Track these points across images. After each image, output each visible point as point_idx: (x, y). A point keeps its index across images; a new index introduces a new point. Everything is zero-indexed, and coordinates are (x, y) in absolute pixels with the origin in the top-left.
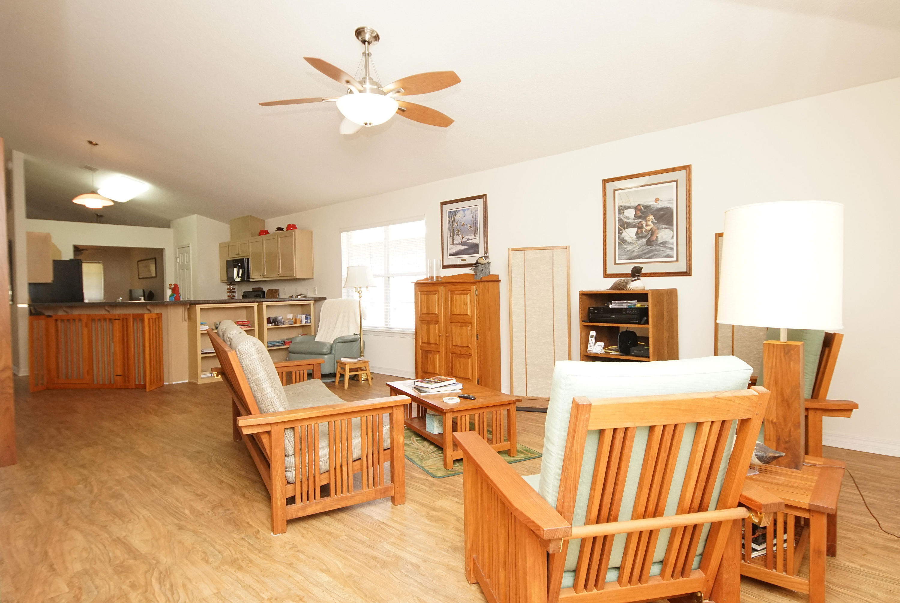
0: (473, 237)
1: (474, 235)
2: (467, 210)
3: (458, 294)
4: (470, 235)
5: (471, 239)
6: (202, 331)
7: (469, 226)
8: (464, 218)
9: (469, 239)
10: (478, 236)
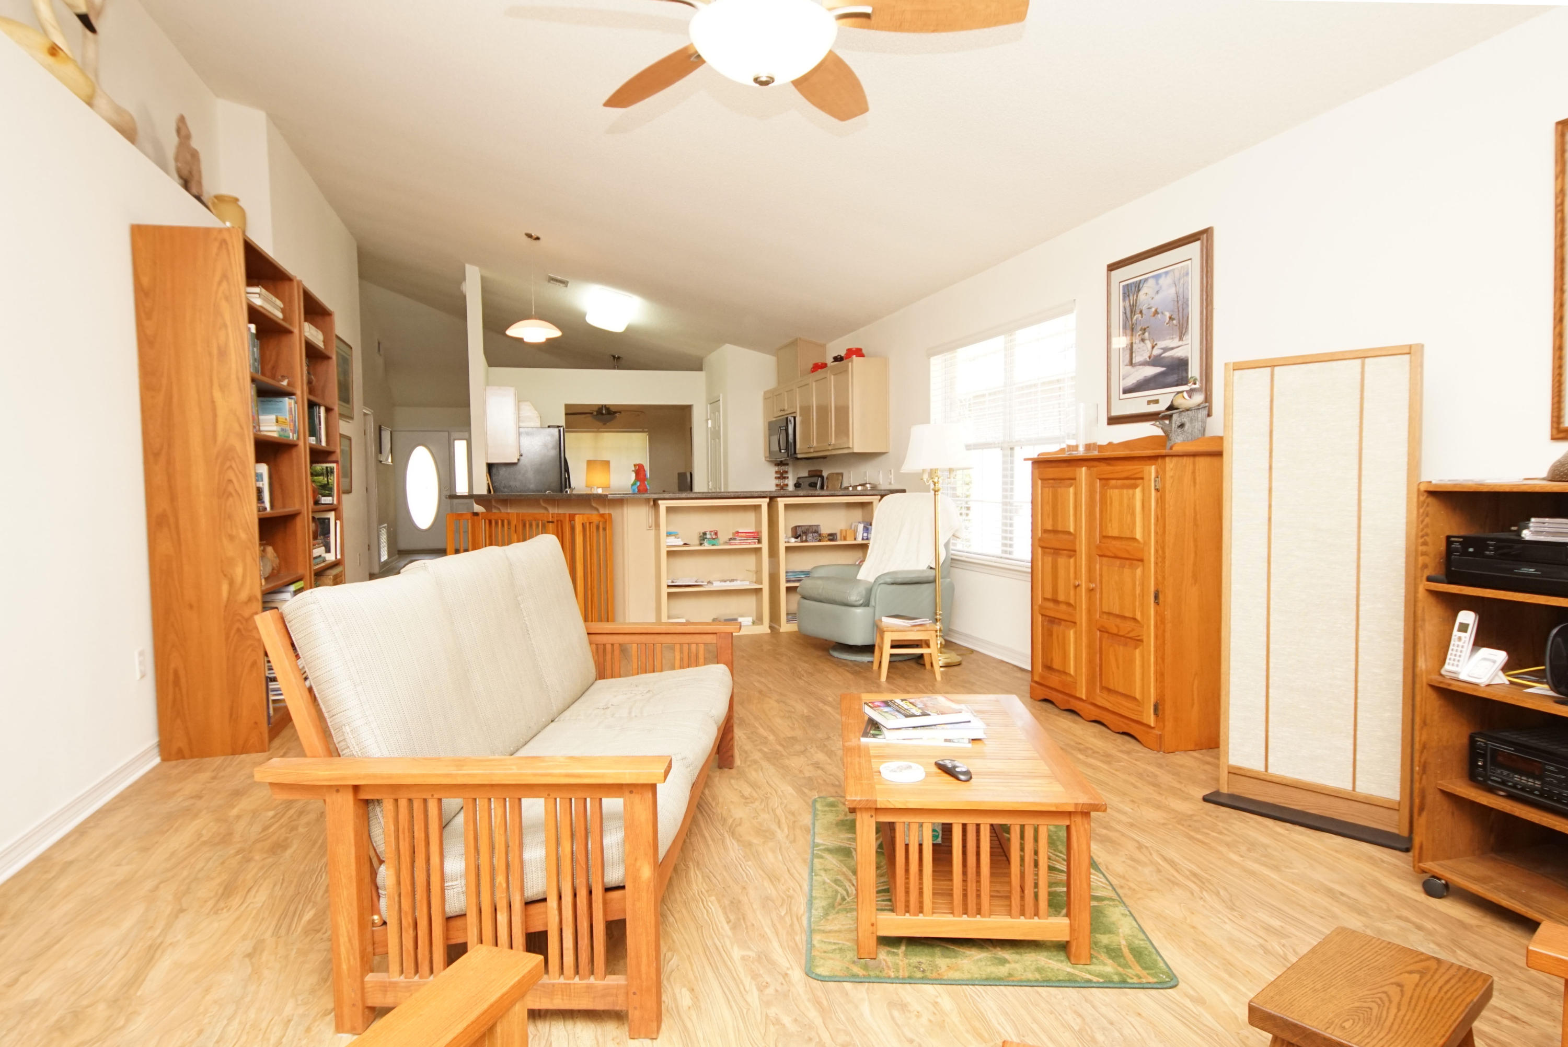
0: (1175, 342)
1: (1178, 339)
2: (1164, 275)
3: (1116, 487)
4: (1170, 339)
5: (1172, 349)
6: (668, 546)
7: (1168, 314)
8: (1158, 297)
9: (1166, 350)
10: (1188, 338)
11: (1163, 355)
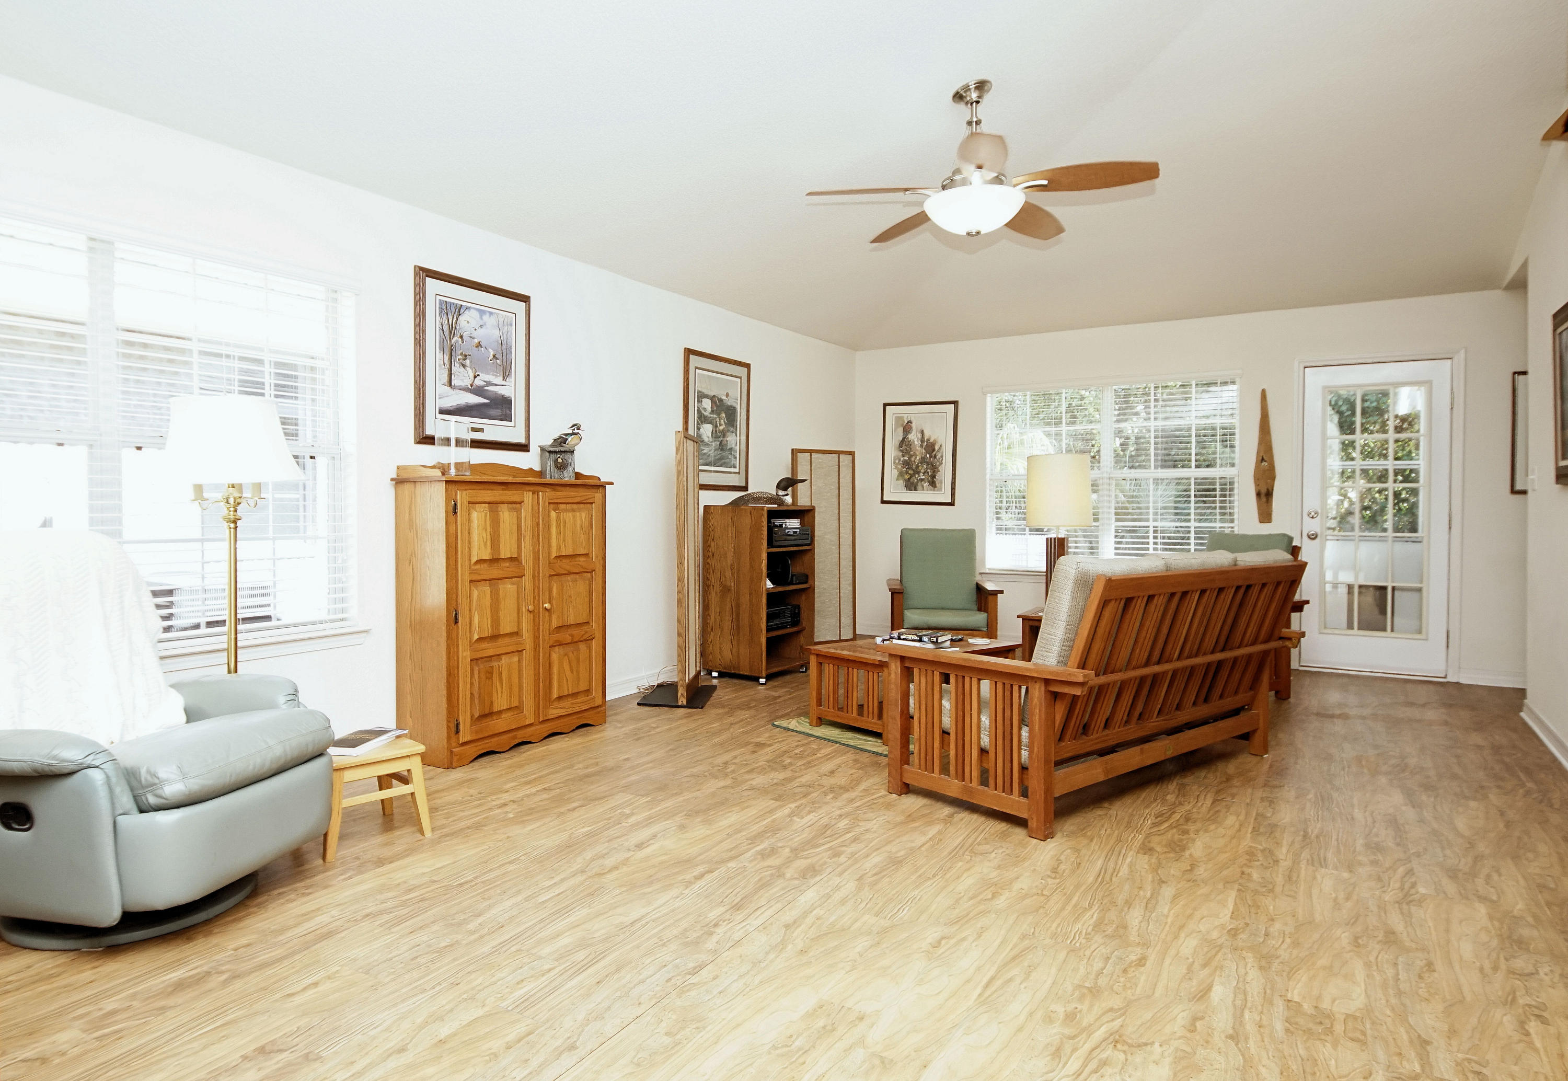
0: (499, 380)
1: (502, 378)
2: (488, 314)
3: (566, 511)
4: (493, 375)
5: (496, 385)
7: (492, 353)
8: (481, 332)
9: (489, 384)
10: (511, 381)
11: (486, 388)
